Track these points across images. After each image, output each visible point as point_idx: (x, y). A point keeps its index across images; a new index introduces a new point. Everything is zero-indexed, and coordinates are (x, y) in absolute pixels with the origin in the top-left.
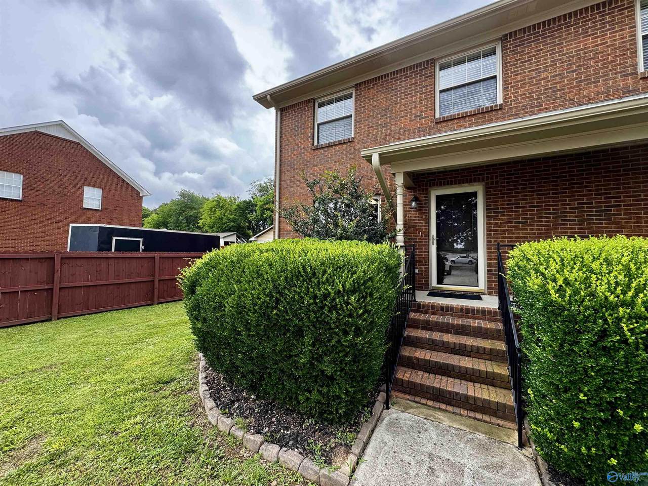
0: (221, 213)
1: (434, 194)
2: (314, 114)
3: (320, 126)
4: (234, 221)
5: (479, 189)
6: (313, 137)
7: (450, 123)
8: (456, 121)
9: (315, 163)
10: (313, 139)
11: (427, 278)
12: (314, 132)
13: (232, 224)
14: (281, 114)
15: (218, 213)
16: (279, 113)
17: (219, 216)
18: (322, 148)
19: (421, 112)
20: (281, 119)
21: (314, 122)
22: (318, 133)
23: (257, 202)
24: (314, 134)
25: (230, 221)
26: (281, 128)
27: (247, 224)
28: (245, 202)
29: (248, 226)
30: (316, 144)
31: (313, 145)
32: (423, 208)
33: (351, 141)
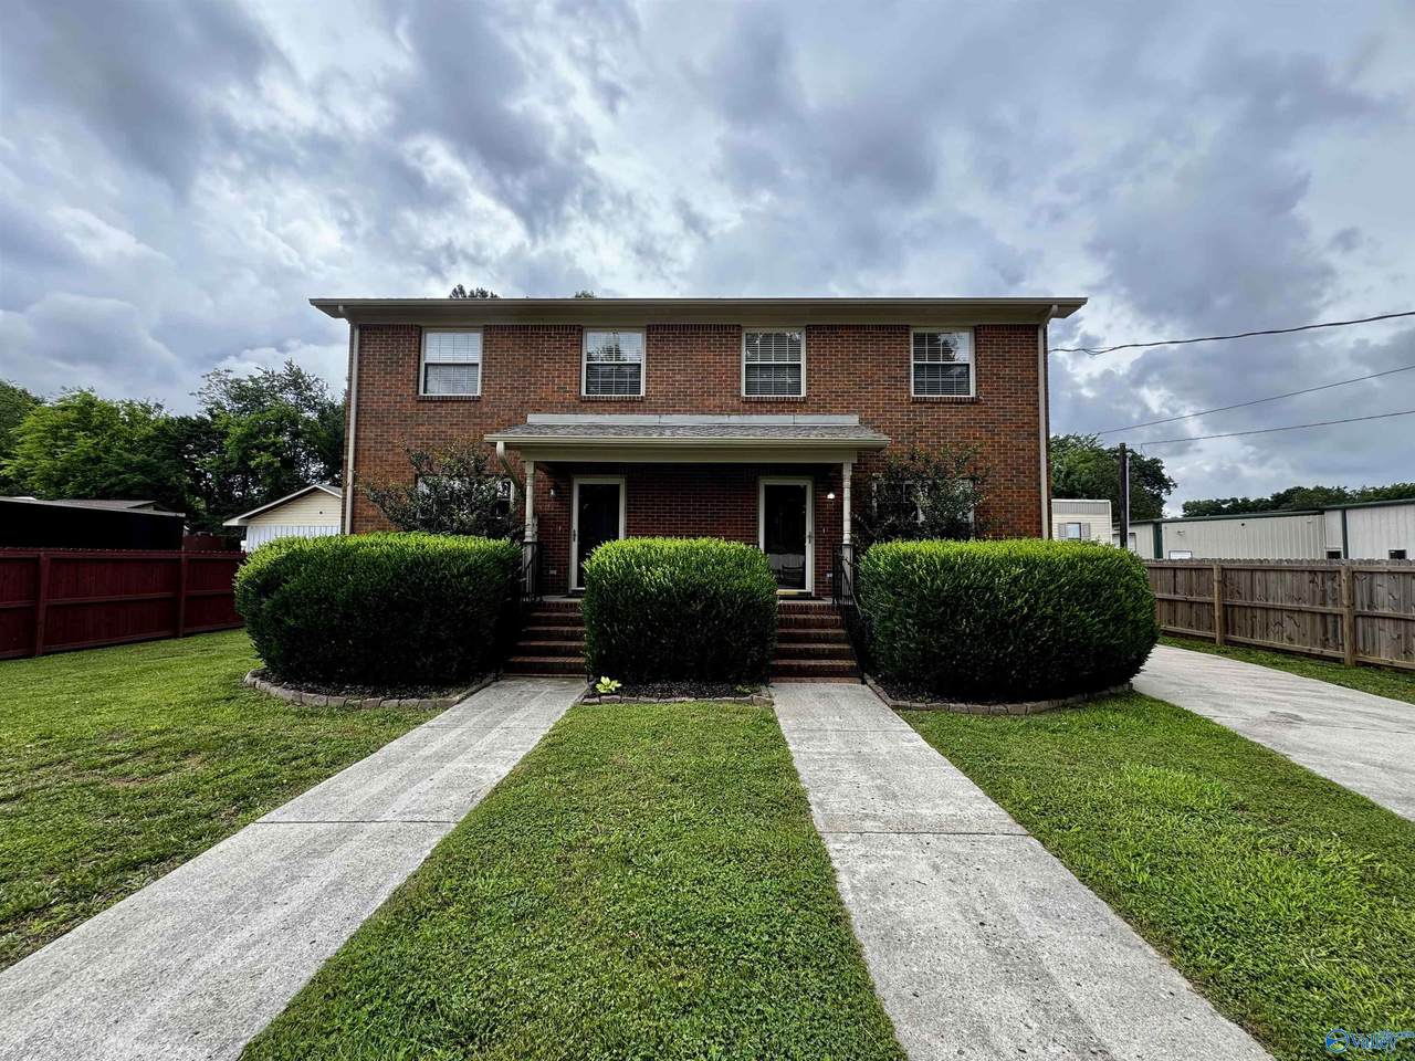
0: (98, 444)
1: (577, 483)
2: (420, 348)
3: (430, 369)
4: (142, 468)
5: (621, 482)
6: (418, 381)
7: (595, 405)
8: (600, 404)
9: (420, 421)
10: (418, 385)
11: (567, 580)
12: (419, 373)
13: (138, 478)
14: (361, 334)
15: (84, 443)
16: (357, 333)
17: (87, 453)
18: (431, 400)
19: (565, 384)
20: (361, 341)
21: (419, 359)
22: (426, 377)
23: (226, 427)
24: (418, 377)
25: (129, 467)
26: (360, 355)
27: (188, 480)
28: (183, 421)
29: (189, 486)
30: (421, 393)
31: (417, 392)
32: (564, 499)
33: (477, 400)
